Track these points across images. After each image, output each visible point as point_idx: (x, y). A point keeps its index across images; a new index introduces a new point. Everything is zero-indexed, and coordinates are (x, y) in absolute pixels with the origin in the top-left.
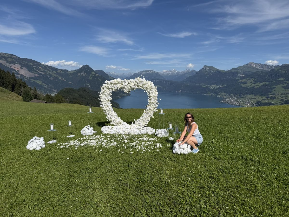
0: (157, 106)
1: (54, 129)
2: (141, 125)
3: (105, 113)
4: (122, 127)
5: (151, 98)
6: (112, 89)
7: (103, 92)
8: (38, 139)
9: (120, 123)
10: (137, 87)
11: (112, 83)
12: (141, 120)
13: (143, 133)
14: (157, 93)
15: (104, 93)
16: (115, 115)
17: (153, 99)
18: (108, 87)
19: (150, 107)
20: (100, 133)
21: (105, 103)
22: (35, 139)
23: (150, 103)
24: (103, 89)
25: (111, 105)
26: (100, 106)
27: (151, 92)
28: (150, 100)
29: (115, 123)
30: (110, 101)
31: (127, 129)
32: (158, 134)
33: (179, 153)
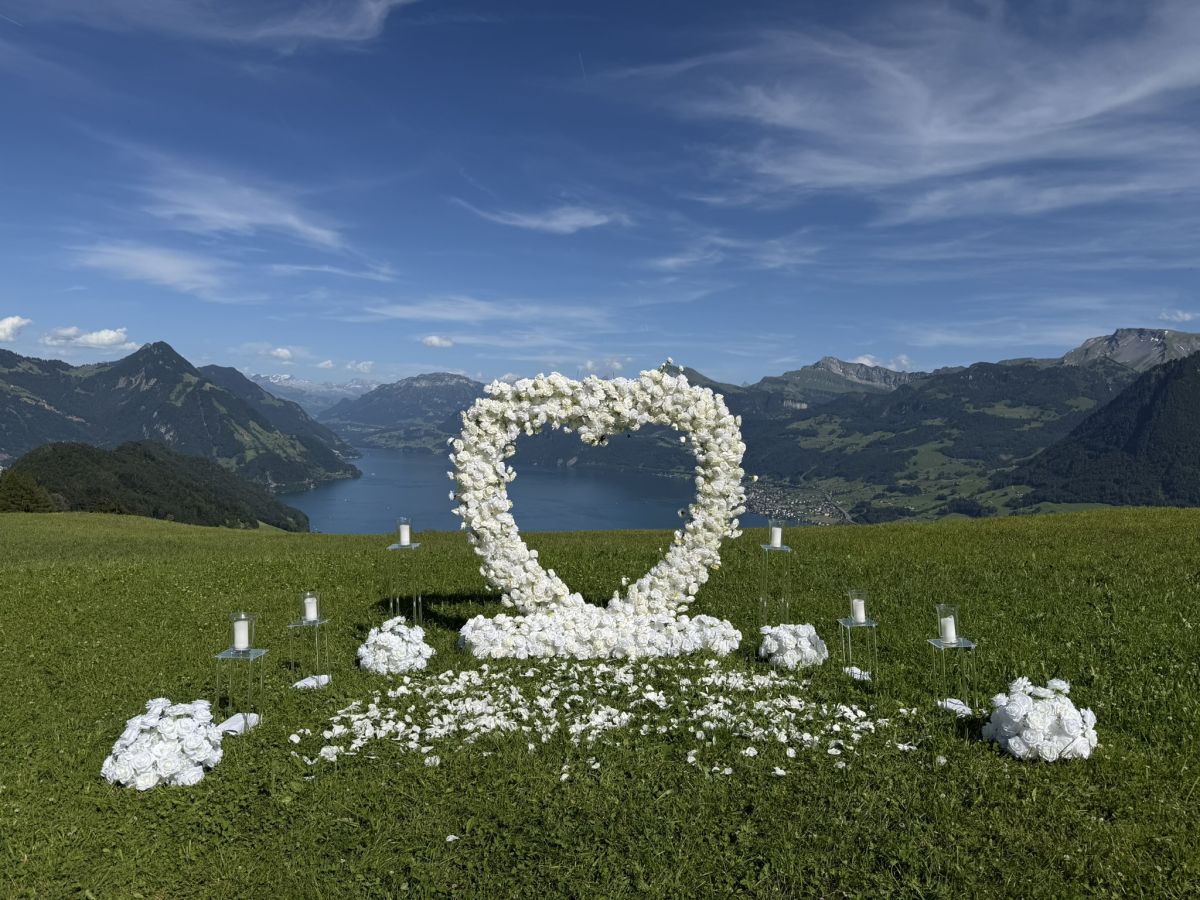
0: (742, 509)
1: (254, 644)
2: (660, 604)
3: (477, 550)
4: (569, 618)
5: (717, 468)
6: (520, 424)
7: (475, 439)
8: (179, 717)
9: (555, 596)
10: (646, 417)
11: (523, 395)
12: (661, 583)
13: (689, 648)
14: (742, 447)
15: (476, 443)
16: (531, 559)
17: (723, 475)
18: (503, 413)
19: (710, 515)
20: (463, 656)
21: (480, 494)
22: (163, 715)
23: (708, 495)
24: (473, 424)
25: (508, 507)
26: (455, 512)
27: (712, 444)
28: (709, 483)
29: (527, 599)
30: (503, 487)
31: (603, 630)
32: (778, 651)
33: (1050, 754)
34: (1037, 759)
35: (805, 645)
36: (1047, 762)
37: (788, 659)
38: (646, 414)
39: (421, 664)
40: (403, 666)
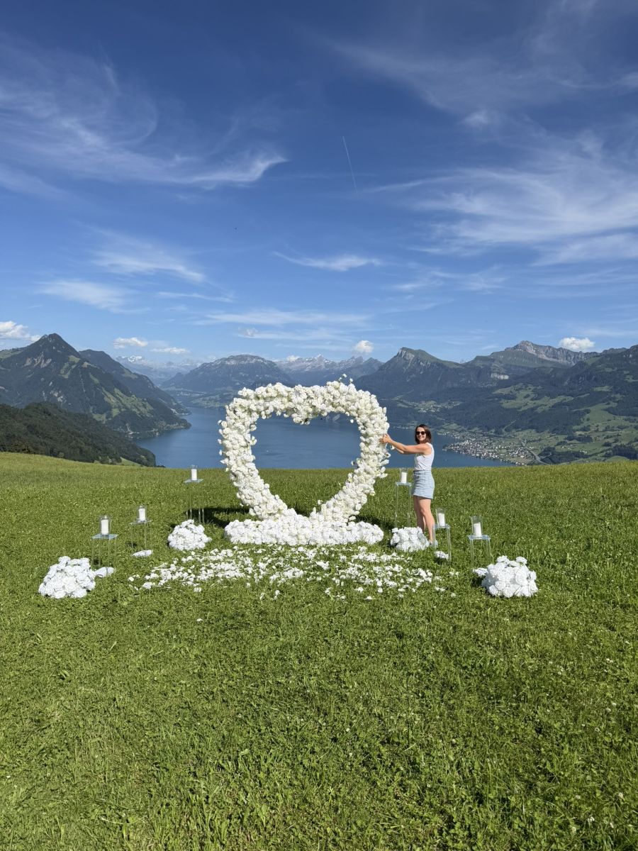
0: (387, 462)
2: (339, 515)
3: (235, 484)
4: (286, 522)
5: (372, 438)
6: (259, 412)
7: (233, 421)
8: (75, 565)
9: (279, 510)
10: (331, 409)
11: (260, 396)
12: (340, 503)
13: (353, 540)
14: (387, 426)
15: (234, 423)
16: (265, 489)
17: (375, 442)
18: (249, 406)
19: (368, 464)
20: (225, 541)
21: (236, 452)
22: (67, 564)
23: (367, 453)
24: (232, 412)
25: (252, 460)
26: (222, 462)
27: (369, 424)
28: (368, 446)
29: (263, 511)
30: (249, 448)
31: (304, 530)
32: (400, 542)
33: (509, 594)
34: (502, 597)
35: (414, 538)
36: (507, 598)
37: (404, 547)
38: (331, 407)
39: (202, 545)
40: (192, 546)
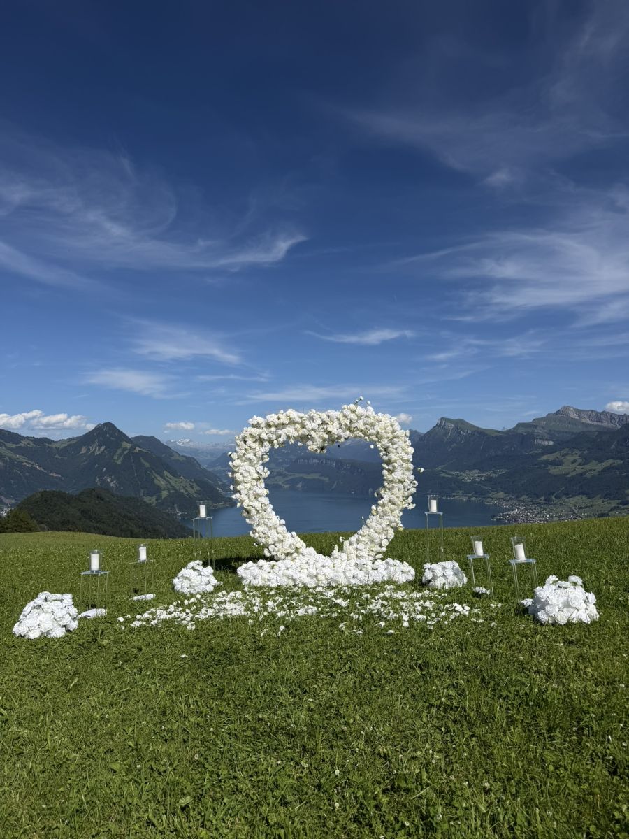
0: (414, 490)
1: (101, 568)
2: (364, 553)
3: (247, 521)
4: (304, 562)
5: (395, 464)
6: (271, 442)
7: (244, 451)
8: (56, 600)
9: (297, 548)
10: (348, 434)
11: (271, 424)
12: (364, 539)
13: (379, 579)
14: (411, 450)
15: (244, 454)
16: (280, 525)
17: (399, 468)
18: (259, 435)
19: (393, 494)
20: (237, 584)
21: (248, 486)
22: (46, 600)
23: (391, 481)
24: (242, 442)
25: (265, 494)
26: (233, 497)
27: (391, 449)
28: (391, 474)
29: (279, 551)
30: (262, 480)
31: (324, 569)
32: (432, 578)
33: (562, 620)
34: (555, 624)
35: (450, 573)
36: (561, 625)
37: (438, 583)
38: (348, 432)
39: (210, 588)
40: (199, 589)
